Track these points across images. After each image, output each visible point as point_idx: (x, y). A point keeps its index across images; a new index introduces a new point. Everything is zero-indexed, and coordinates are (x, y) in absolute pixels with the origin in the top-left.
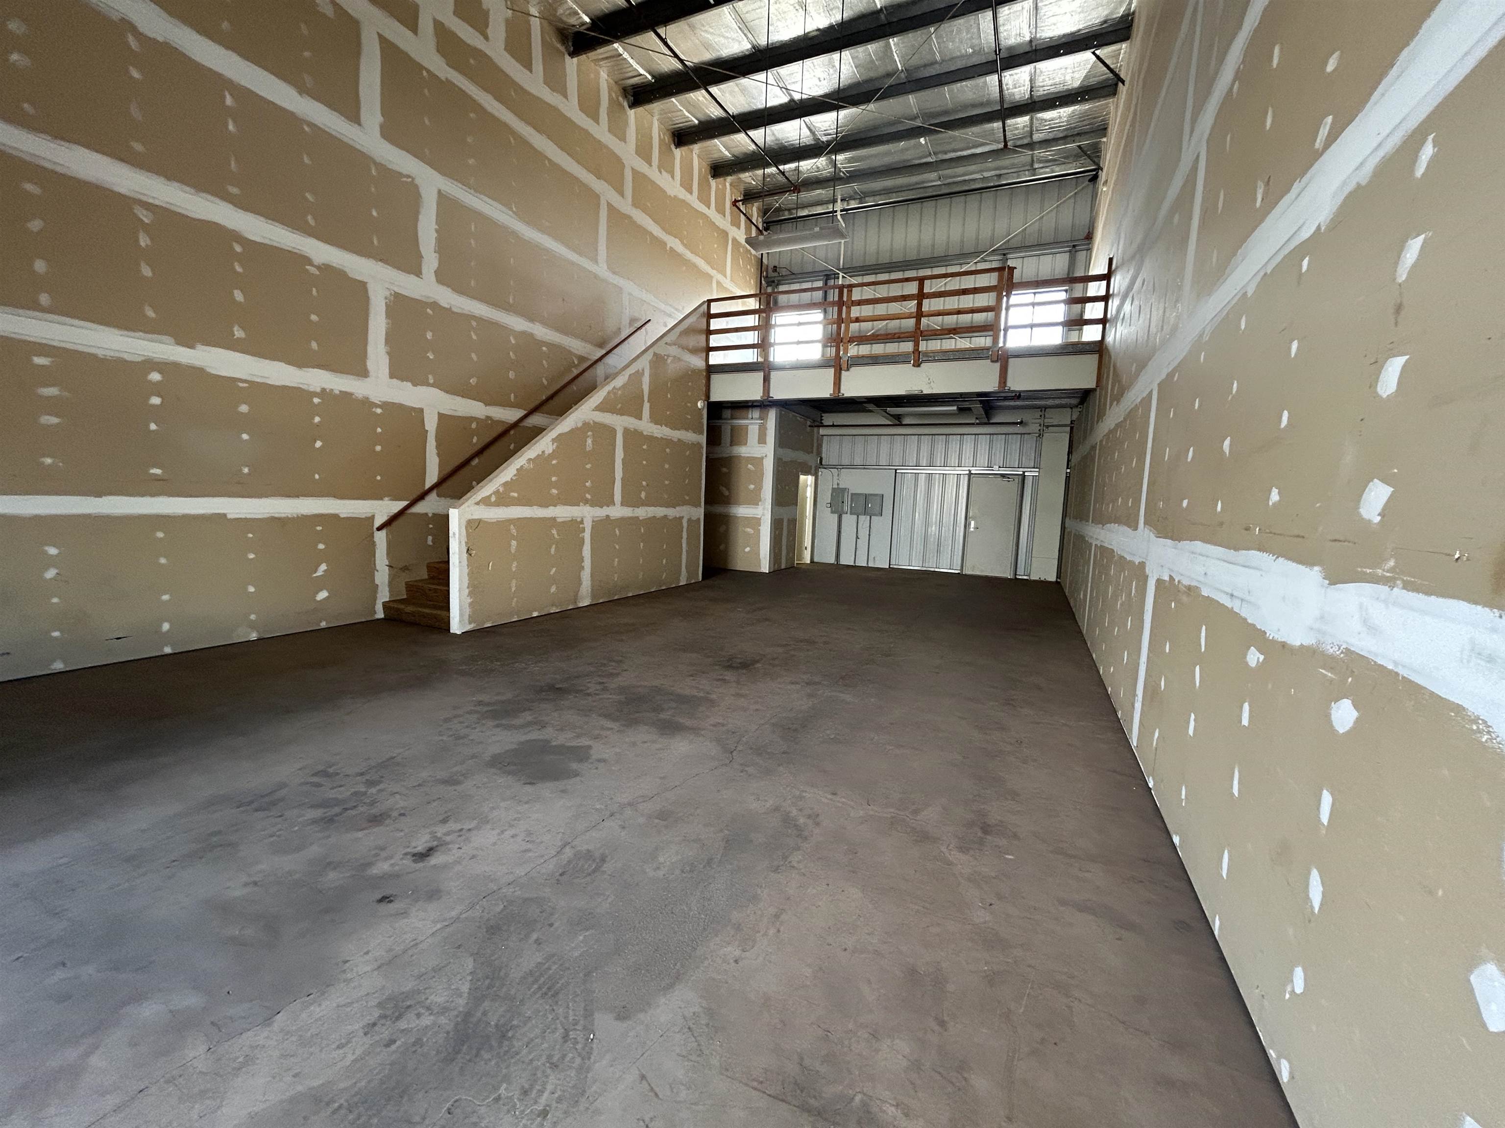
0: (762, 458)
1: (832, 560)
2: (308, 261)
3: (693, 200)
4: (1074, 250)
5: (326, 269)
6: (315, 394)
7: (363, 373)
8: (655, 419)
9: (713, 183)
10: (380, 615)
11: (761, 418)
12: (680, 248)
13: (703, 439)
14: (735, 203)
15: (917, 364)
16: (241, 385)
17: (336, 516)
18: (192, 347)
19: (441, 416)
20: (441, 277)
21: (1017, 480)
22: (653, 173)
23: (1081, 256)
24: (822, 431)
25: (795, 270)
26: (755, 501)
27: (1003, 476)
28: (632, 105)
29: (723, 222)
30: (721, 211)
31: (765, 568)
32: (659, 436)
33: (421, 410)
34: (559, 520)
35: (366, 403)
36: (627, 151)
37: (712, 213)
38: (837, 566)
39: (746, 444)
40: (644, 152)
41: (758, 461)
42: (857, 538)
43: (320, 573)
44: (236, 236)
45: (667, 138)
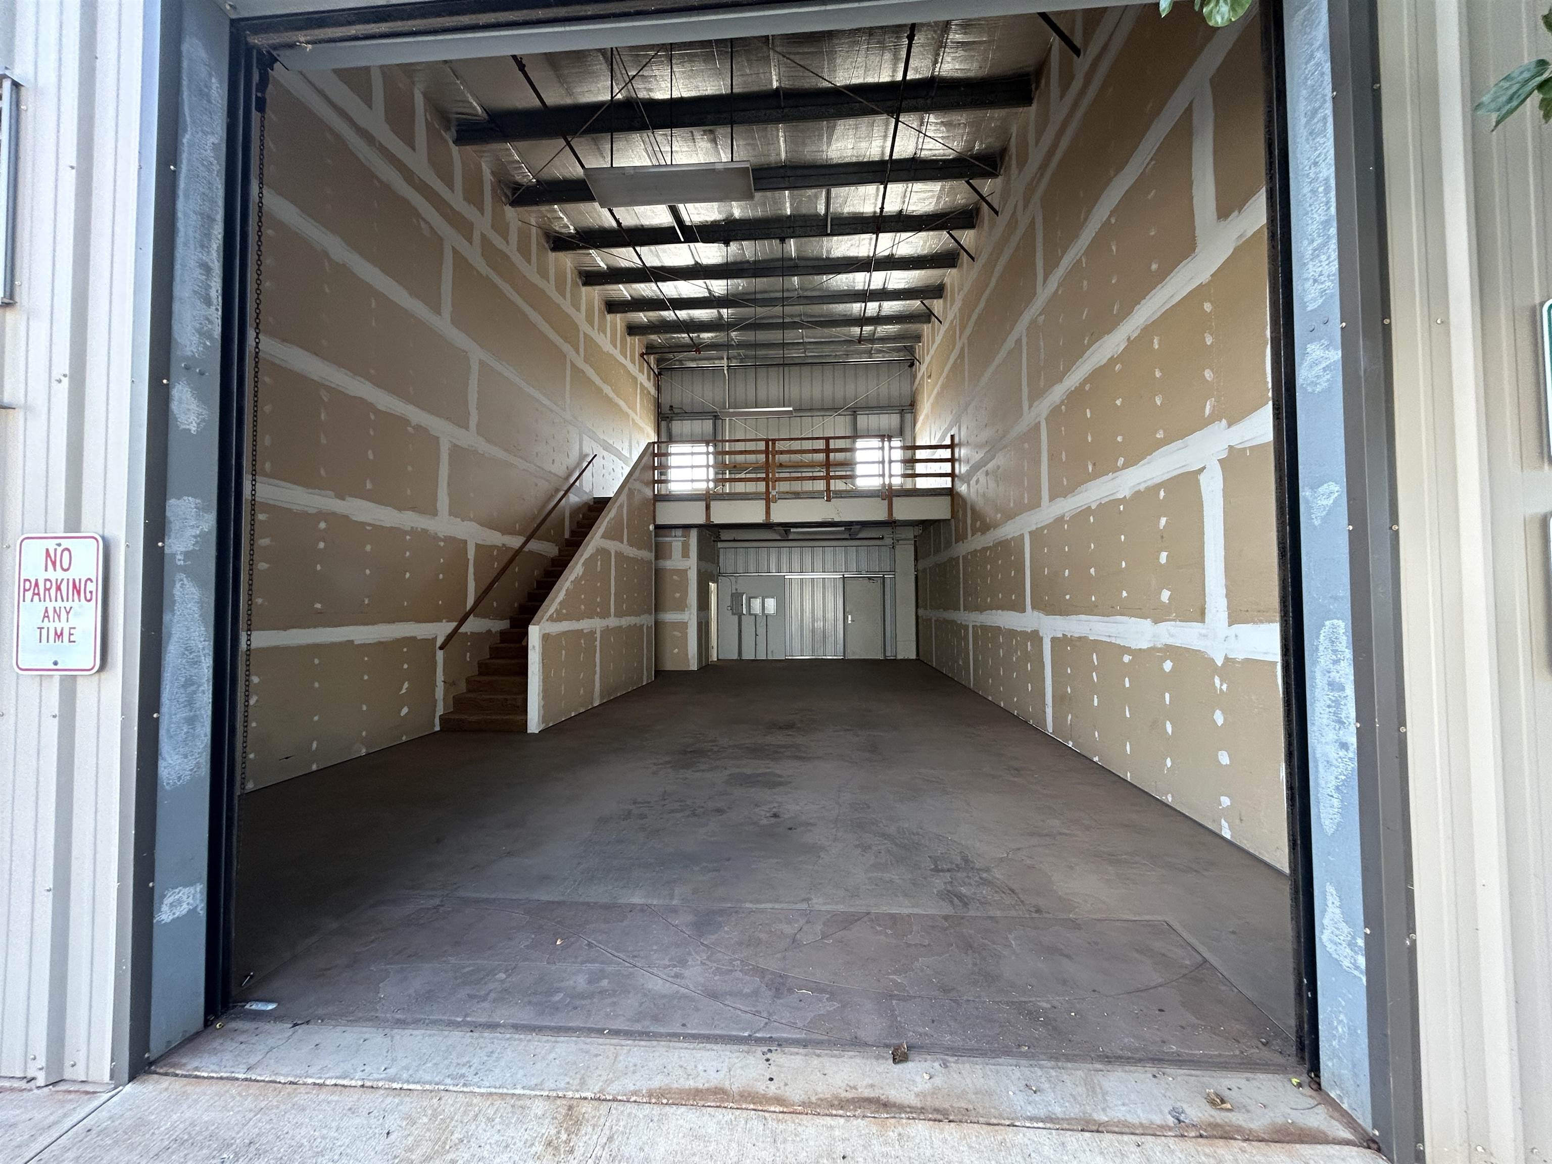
0: (686, 570)
1: (735, 657)
2: (407, 422)
3: (617, 353)
4: (902, 412)
5: (418, 427)
6: (406, 533)
7: (432, 511)
8: (631, 544)
9: (628, 339)
10: (437, 728)
11: (683, 536)
12: (612, 395)
13: (652, 556)
14: (642, 355)
15: (829, 500)
16: (368, 528)
17: (413, 639)
18: (343, 499)
19: (477, 545)
20: (481, 430)
21: (880, 581)
22: (594, 334)
23: (908, 417)
24: (720, 545)
25: (688, 408)
26: (681, 606)
27: (869, 578)
28: (585, 284)
29: (633, 369)
30: (633, 361)
31: (694, 667)
32: (632, 555)
33: (465, 542)
34: (585, 631)
35: (436, 538)
36: (580, 318)
37: (627, 363)
38: (740, 660)
39: (671, 558)
40: (590, 320)
41: (683, 573)
42: (756, 635)
43: (404, 691)
44: (371, 407)
45: (603, 307)
